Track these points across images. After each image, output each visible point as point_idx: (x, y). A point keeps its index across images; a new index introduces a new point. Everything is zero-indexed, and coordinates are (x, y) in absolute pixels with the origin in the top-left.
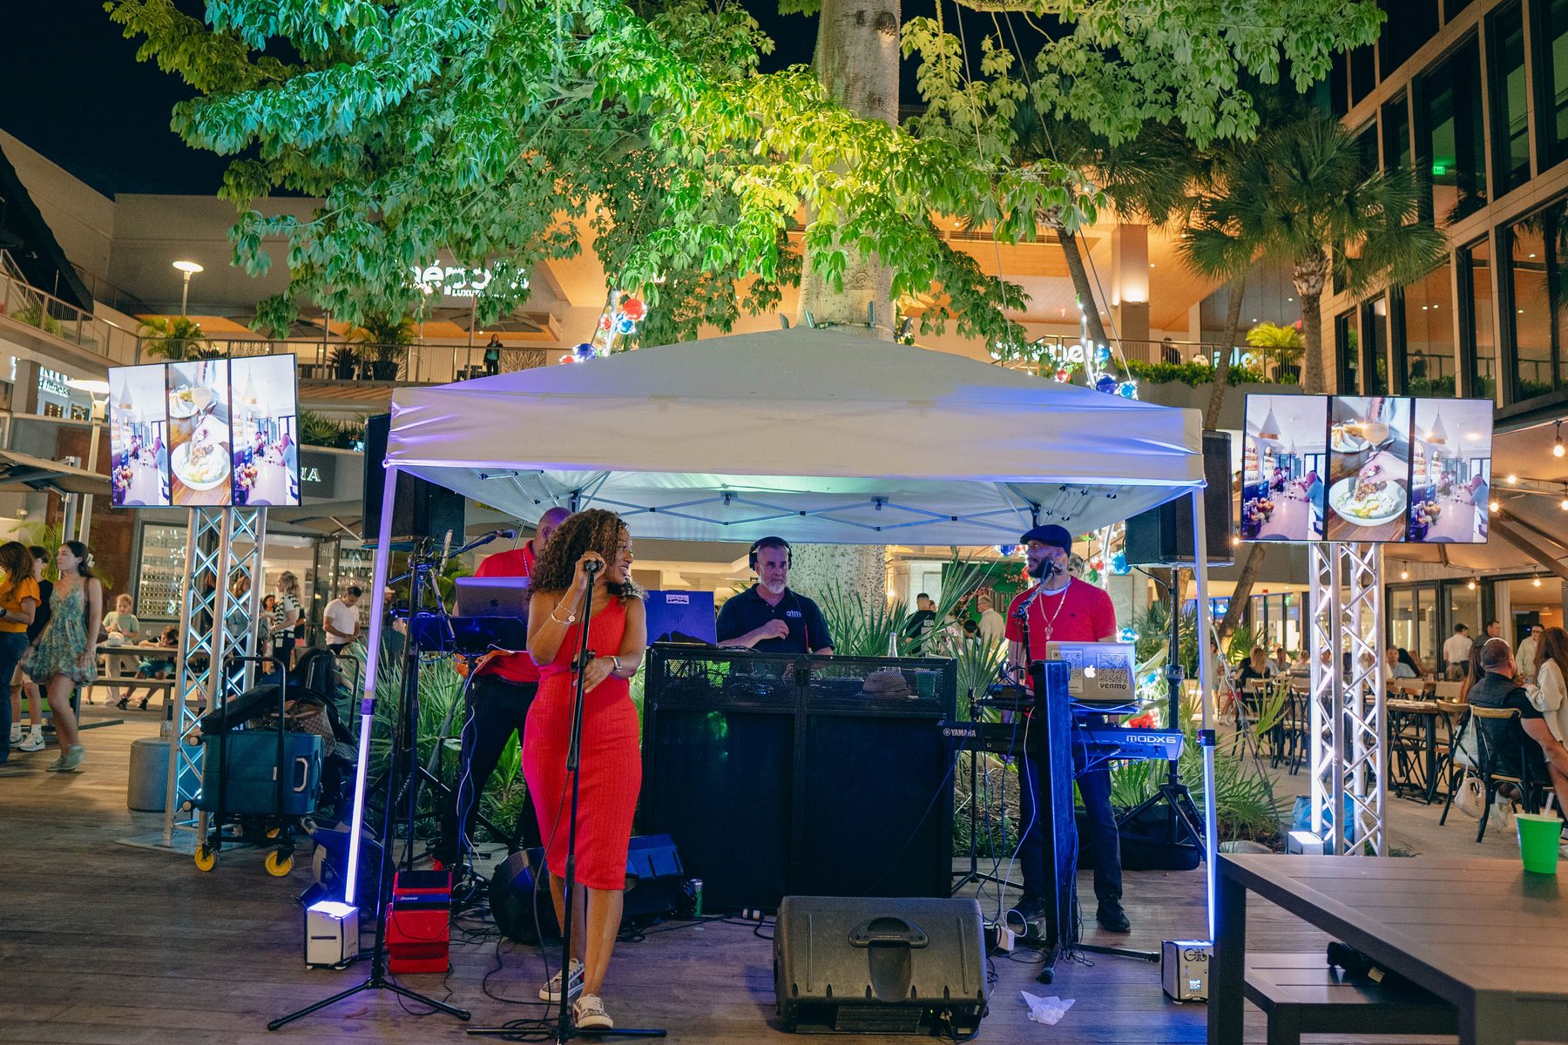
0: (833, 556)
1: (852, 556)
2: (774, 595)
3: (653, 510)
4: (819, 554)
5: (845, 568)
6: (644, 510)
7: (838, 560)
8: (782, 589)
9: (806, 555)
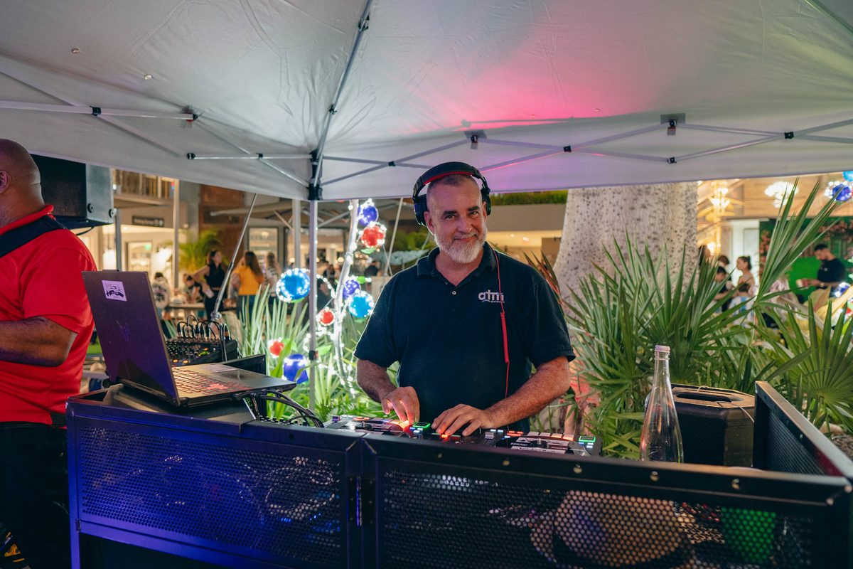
0: (632, 209)
1: (656, 207)
2: (458, 266)
3: (392, 164)
4: (617, 208)
5: (647, 221)
6: (382, 165)
7: (639, 213)
8: (476, 251)
9: (604, 210)
